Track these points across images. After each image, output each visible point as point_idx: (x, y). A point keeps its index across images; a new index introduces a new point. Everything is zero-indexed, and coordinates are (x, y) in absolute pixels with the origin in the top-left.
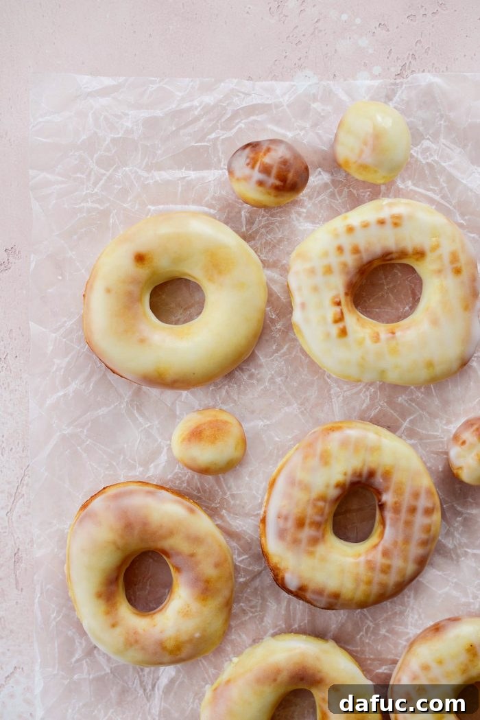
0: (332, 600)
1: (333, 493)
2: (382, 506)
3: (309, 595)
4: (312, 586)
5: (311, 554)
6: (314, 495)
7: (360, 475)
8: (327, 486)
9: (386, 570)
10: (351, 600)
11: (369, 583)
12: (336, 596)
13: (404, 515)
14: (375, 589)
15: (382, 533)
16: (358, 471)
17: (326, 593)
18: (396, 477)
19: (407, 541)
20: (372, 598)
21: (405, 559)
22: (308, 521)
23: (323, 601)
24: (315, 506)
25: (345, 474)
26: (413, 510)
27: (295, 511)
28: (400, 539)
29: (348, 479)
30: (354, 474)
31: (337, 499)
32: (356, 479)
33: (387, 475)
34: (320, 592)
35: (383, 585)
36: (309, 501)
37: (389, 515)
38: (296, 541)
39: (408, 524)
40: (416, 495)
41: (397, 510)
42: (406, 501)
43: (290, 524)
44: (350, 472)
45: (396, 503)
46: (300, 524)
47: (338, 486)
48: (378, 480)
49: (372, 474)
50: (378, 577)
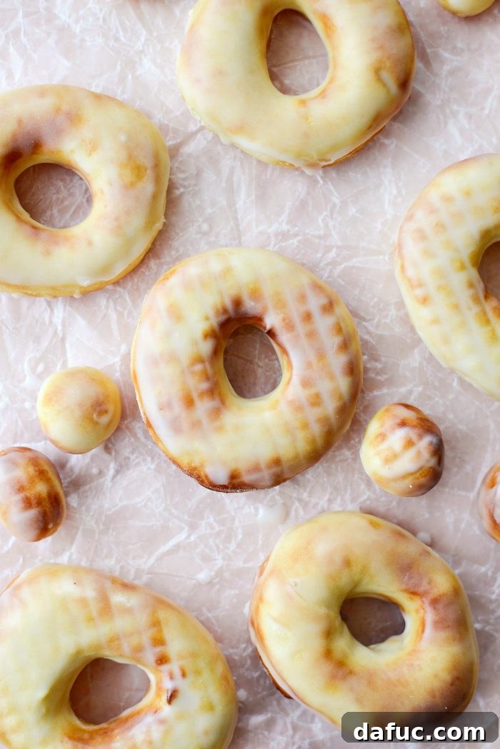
0: (275, 470)
1: (206, 347)
2: (271, 333)
3: (246, 478)
4: (242, 466)
5: (220, 429)
6: (185, 361)
7: (225, 311)
8: (196, 343)
9: (316, 401)
10: (297, 457)
11: (305, 426)
12: (277, 462)
13: (301, 328)
14: (317, 430)
15: (290, 363)
16: (220, 307)
17: (263, 466)
18: (268, 290)
19: (321, 355)
20: (320, 442)
21: (332, 377)
22: (195, 395)
23: (266, 475)
24: (193, 373)
25: (207, 318)
26: (308, 317)
27: (175, 392)
28: (312, 357)
29: (214, 322)
30: (217, 313)
31: (215, 352)
32: (223, 318)
33: (256, 294)
34: (256, 468)
35: (325, 421)
36: (183, 372)
37: (284, 337)
38: (196, 425)
39: (312, 335)
40: (302, 298)
41: (290, 327)
42: (295, 312)
43: (178, 408)
44: (211, 313)
45: (284, 320)
46: (189, 402)
47: (206, 336)
48: (250, 306)
49: (237, 303)
50: (313, 414)
